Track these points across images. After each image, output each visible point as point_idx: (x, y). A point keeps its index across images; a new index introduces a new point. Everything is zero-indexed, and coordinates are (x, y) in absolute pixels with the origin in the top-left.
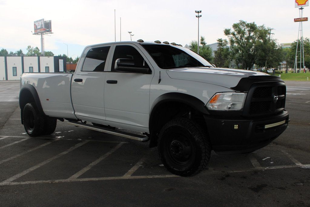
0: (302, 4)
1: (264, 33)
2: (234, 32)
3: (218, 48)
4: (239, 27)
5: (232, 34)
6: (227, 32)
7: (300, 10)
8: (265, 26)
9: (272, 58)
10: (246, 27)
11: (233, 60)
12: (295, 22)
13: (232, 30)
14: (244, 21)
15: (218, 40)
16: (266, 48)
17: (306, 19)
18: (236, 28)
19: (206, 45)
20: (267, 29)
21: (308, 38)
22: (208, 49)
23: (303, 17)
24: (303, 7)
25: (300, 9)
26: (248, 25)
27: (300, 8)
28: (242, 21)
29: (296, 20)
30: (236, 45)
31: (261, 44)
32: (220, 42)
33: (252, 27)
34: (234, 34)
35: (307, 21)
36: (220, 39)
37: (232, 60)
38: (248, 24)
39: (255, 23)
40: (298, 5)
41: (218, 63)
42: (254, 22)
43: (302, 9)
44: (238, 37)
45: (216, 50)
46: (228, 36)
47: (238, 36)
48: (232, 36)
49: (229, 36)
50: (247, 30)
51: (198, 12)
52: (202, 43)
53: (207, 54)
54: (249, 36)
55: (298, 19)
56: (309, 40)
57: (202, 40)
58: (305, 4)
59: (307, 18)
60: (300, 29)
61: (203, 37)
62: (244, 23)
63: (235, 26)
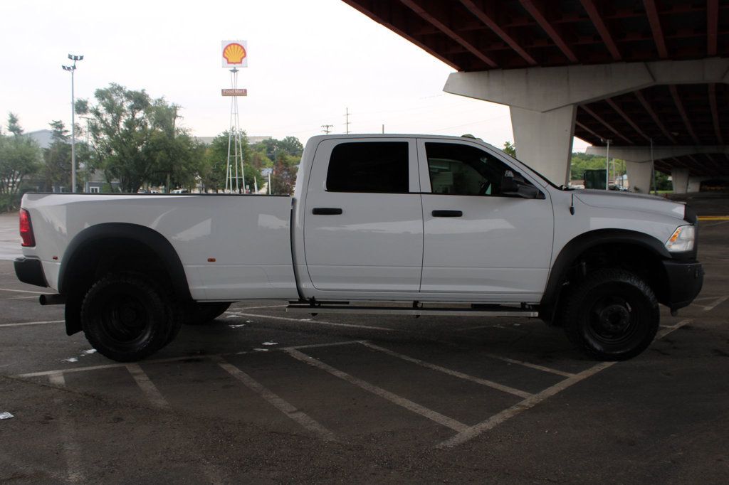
0: (234, 62)
1: (165, 115)
2: (97, 106)
3: (53, 141)
4: (110, 98)
5: (91, 111)
6: (81, 107)
7: (233, 73)
8: (165, 99)
9: (186, 167)
10: (124, 99)
11: (96, 171)
12: (223, 95)
13: (94, 103)
14: (121, 85)
15: (52, 125)
16: (175, 147)
17: (243, 93)
18: (103, 99)
19: (22, 133)
20: (170, 105)
21: (243, 130)
22: (29, 142)
23: (239, 87)
24: (237, 69)
25: (231, 71)
26: (129, 96)
27: (233, 69)
28: (115, 85)
29: (226, 93)
30: (104, 136)
31: (164, 138)
32: (56, 127)
33: (140, 100)
34: (97, 113)
35: (246, 95)
36: (57, 123)
37: (93, 172)
38: (130, 92)
39: (147, 92)
40: (229, 63)
41: (55, 178)
42: (143, 91)
43: (235, 71)
44: (106, 120)
45: (47, 147)
46: (80, 115)
47: (109, 118)
48: (91, 116)
49: (85, 116)
50: (127, 104)
51: (76, 58)
52: (12, 129)
53: (28, 155)
54: (132, 119)
55: (229, 90)
56: (245, 134)
57: (13, 120)
58: (241, 62)
59: (246, 90)
60: (233, 112)
61: (15, 114)
62: (120, 89)
63: (101, 95)
